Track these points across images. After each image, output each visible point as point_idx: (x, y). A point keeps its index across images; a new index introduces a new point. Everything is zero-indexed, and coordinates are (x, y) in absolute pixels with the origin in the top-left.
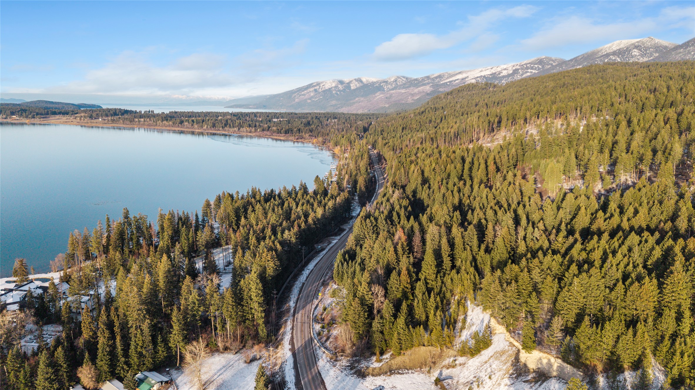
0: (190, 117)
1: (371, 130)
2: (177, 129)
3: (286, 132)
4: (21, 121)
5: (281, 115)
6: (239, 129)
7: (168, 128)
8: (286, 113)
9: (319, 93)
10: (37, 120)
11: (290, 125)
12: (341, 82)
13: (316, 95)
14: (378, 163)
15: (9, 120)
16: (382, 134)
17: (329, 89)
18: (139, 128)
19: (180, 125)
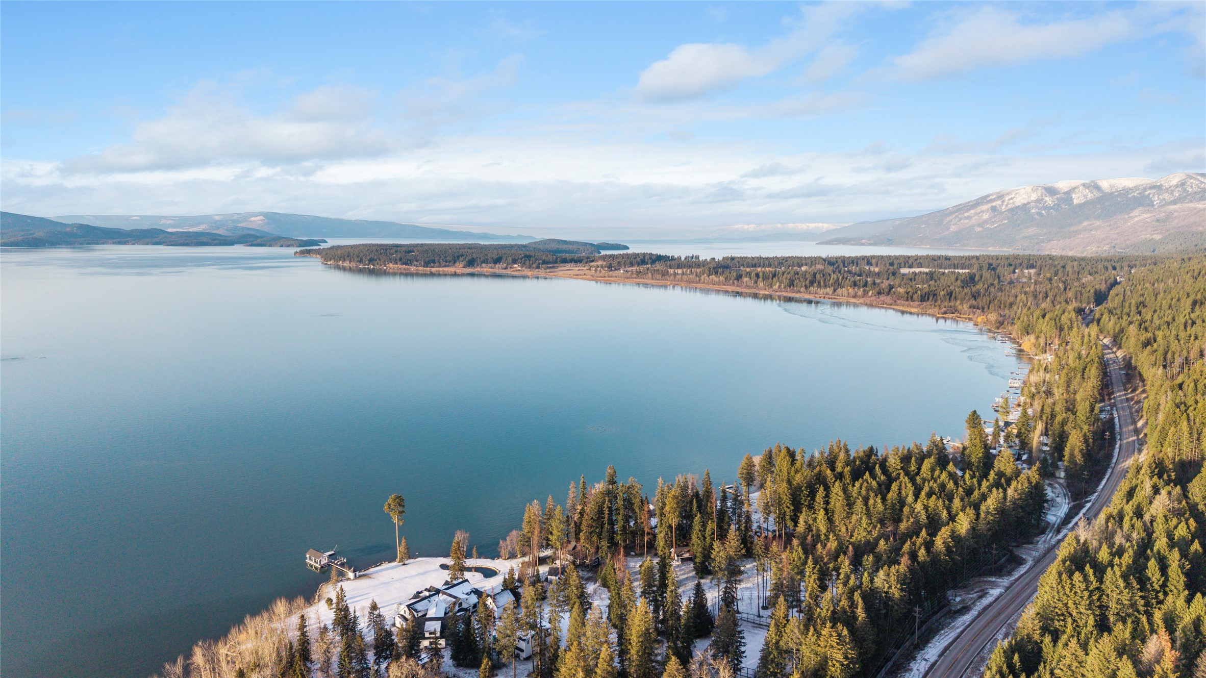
0: (755, 266)
1: (1113, 300)
2: (730, 288)
3: (924, 298)
4: (523, 273)
5: (917, 261)
6: (835, 290)
7: (717, 287)
8: (927, 257)
9: (1001, 213)
10: (541, 272)
11: (932, 283)
12: (1051, 191)
13: (994, 217)
14: (1124, 385)
15: (509, 271)
16: (1140, 313)
17: (1024, 205)
18: (674, 287)
19: (735, 281)
